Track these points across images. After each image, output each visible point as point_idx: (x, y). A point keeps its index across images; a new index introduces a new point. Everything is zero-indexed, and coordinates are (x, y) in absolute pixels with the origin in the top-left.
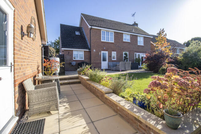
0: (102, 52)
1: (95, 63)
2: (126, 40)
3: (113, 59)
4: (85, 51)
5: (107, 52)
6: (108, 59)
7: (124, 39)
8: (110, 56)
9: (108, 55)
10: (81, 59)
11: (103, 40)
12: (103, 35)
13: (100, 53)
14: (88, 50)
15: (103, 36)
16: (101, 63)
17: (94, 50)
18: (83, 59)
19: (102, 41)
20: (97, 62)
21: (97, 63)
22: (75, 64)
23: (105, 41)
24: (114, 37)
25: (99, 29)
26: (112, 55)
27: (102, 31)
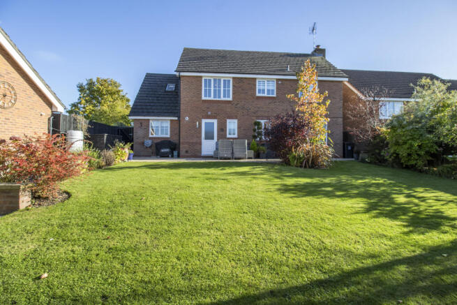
0: (204, 121)
1: (188, 143)
2: (264, 93)
3: (230, 134)
4: (171, 121)
5: (215, 122)
6: (218, 134)
7: (259, 91)
8: (222, 129)
9: (218, 126)
10: (164, 136)
11: (205, 96)
12: (205, 86)
13: (197, 123)
14: (176, 118)
15: (205, 90)
16: (200, 144)
17: (187, 118)
18: (168, 136)
19: (203, 98)
20: (191, 141)
21: (192, 143)
22: (150, 145)
23: (212, 98)
24: (233, 88)
25: (197, 77)
26: (226, 127)
27: (203, 79)
